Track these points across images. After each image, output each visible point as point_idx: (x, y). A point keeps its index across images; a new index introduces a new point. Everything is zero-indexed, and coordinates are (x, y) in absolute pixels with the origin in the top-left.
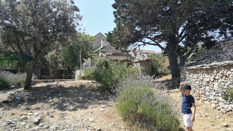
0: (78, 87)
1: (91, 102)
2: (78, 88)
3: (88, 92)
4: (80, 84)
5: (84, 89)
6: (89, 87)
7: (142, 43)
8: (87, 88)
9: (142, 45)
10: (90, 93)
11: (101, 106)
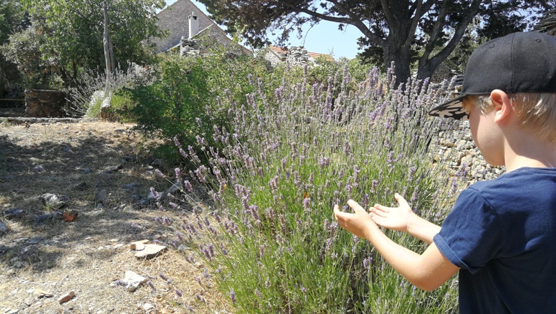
0: (74, 144)
1: (100, 216)
2: (75, 149)
3: (108, 168)
4: (85, 136)
5: (96, 153)
6: (120, 147)
7: (309, 16)
8: (108, 150)
9: (308, 19)
10: (116, 171)
11: (133, 248)
